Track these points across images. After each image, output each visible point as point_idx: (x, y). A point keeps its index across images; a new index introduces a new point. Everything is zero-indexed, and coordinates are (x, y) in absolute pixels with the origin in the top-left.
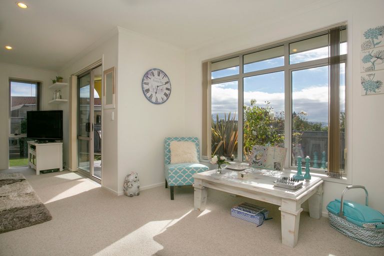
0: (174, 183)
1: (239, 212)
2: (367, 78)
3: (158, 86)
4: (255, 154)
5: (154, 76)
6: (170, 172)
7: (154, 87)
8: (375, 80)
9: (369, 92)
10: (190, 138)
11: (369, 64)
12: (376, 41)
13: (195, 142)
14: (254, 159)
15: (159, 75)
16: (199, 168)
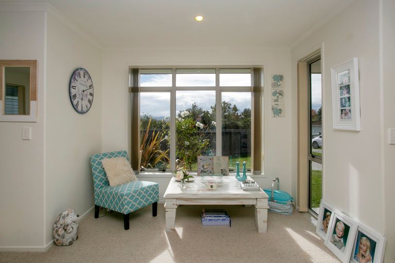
0: (130, 210)
1: (210, 220)
2: (275, 106)
3: (83, 91)
4: (202, 164)
5: (80, 77)
6: (126, 197)
7: (81, 92)
8: (279, 108)
9: (276, 116)
10: (119, 153)
11: (275, 98)
12: (279, 84)
13: (125, 156)
14: (202, 169)
15: (84, 77)
16: (151, 186)
